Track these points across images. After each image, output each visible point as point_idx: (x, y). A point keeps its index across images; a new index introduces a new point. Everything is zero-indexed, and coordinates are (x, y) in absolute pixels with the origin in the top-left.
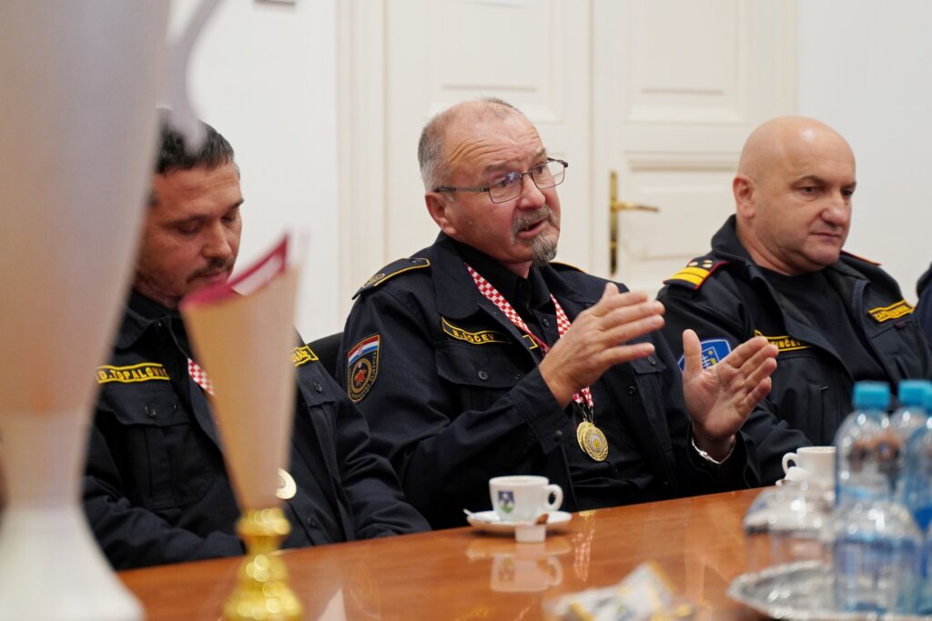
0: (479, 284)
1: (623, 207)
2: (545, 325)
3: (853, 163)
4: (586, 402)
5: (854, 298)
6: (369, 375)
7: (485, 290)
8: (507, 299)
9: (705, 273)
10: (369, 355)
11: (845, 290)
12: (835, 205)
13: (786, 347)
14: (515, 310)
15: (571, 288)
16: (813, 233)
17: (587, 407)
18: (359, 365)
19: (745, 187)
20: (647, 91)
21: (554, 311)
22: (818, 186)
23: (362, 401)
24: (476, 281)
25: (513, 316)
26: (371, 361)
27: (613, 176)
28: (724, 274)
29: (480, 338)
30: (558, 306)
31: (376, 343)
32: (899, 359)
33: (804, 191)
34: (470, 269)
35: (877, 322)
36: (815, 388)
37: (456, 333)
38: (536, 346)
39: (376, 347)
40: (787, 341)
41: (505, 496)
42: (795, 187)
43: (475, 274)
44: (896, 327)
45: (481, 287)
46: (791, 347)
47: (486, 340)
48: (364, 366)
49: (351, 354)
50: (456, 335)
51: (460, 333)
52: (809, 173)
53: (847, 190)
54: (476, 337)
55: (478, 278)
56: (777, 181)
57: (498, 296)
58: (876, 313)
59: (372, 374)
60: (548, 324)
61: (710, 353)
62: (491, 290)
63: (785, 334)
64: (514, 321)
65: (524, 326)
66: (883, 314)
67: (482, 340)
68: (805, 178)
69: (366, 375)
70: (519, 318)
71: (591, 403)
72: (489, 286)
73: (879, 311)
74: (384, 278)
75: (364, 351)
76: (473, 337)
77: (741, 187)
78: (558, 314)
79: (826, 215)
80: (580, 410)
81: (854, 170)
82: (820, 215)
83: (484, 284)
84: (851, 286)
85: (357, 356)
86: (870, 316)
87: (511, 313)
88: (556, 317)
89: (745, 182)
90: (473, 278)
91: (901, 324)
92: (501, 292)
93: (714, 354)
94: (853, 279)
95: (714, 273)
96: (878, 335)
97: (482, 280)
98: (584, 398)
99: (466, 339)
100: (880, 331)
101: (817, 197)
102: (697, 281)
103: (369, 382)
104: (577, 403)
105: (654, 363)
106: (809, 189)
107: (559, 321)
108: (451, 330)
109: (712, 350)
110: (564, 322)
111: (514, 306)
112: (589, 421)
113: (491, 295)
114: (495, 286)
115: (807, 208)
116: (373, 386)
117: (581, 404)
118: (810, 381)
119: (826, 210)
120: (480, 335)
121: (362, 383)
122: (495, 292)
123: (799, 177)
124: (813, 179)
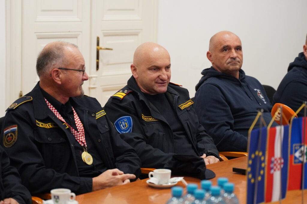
0: (49, 105)
1: (101, 49)
2: (70, 119)
3: (169, 58)
4: (84, 145)
5: (174, 102)
6: (14, 139)
7: (51, 107)
8: (58, 111)
9: (124, 95)
10: (13, 132)
11: (171, 99)
12: (163, 74)
13: (151, 120)
14: (61, 115)
15: (79, 105)
16: (157, 83)
17: (85, 147)
18: (9, 135)
19: (134, 68)
20: (109, 10)
21: (73, 113)
22: (157, 68)
23: (10, 147)
24: (48, 104)
25: (60, 117)
26: (14, 134)
27: (98, 38)
28: (131, 95)
29: (48, 126)
30: (74, 111)
31: (16, 128)
32: (188, 122)
33: (153, 70)
34: (46, 100)
35: (181, 110)
36: (161, 134)
37: (41, 125)
38: (68, 127)
39: (16, 129)
40: (152, 118)
41: (56, 197)
42: (150, 69)
43: (47, 102)
44: (187, 110)
45: (49, 107)
46: (153, 120)
47: (51, 127)
48: (11, 135)
49: (5, 130)
50: (41, 126)
51: (42, 125)
52: (153, 65)
53: (168, 67)
54: (47, 126)
55: (48, 103)
56: (143, 67)
57: (55, 110)
58: (181, 106)
59: (15, 139)
60: (71, 119)
61: (125, 121)
62: (53, 107)
63: (151, 116)
64: (60, 119)
65: (63, 120)
66: (184, 106)
67: (50, 127)
68: (152, 66)
69: (12, 139)
70: (62, 118)
71: (86, 146)
72: (52, 106)
73: (182, 106)
74: (17, 105)
75: (11, 130)
76: (46, 125)
77: (133, 68)
78: (74, 114)
79: (160, 77)
80: (83, 148)
81: (170, 60)
82: (159, 77)
83: (50, 105)
84: (173, 98)
85: (8, 131)
86: (179, 108)
87: (59, 116)
88: (74, 116)
89: (134, 67)
90: (46, 103)
91: (189, 109)
92: (56, 109)
93: (126, 121)
94: (174, 95)
95: (128, 94)
96: (181, 114)
97: (50, 104)
98: (84, 144)
99: (44, 127)
100: (182, 113)
101: (157, 71)
102: (122, 97)
103: (14, 141)
104: (81, 146)
105: (107, 128)
106: (155, 69)
107: (75, 117)
108: (39, 124)
109: (126, 120)
110: (76, 117)
111: (60, 113)
112: (86, 152)
113: (53, 109)
114: (54, 106)
115: (154, 75)
116: (15, 143)
117: (83, 146)
118: (159, 131)
119: (161, 75)
120: (49, 125)
121: (11, 141)
122: (54, 108)
123: (150, 66)
124: (154, 66)
